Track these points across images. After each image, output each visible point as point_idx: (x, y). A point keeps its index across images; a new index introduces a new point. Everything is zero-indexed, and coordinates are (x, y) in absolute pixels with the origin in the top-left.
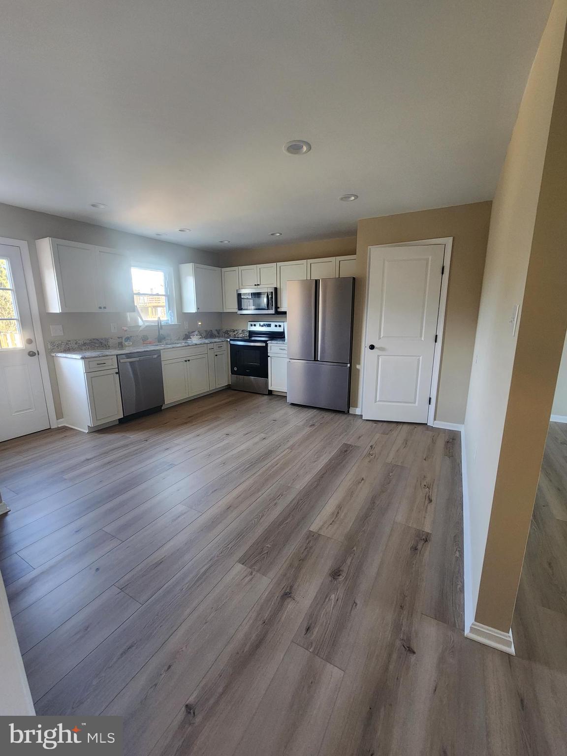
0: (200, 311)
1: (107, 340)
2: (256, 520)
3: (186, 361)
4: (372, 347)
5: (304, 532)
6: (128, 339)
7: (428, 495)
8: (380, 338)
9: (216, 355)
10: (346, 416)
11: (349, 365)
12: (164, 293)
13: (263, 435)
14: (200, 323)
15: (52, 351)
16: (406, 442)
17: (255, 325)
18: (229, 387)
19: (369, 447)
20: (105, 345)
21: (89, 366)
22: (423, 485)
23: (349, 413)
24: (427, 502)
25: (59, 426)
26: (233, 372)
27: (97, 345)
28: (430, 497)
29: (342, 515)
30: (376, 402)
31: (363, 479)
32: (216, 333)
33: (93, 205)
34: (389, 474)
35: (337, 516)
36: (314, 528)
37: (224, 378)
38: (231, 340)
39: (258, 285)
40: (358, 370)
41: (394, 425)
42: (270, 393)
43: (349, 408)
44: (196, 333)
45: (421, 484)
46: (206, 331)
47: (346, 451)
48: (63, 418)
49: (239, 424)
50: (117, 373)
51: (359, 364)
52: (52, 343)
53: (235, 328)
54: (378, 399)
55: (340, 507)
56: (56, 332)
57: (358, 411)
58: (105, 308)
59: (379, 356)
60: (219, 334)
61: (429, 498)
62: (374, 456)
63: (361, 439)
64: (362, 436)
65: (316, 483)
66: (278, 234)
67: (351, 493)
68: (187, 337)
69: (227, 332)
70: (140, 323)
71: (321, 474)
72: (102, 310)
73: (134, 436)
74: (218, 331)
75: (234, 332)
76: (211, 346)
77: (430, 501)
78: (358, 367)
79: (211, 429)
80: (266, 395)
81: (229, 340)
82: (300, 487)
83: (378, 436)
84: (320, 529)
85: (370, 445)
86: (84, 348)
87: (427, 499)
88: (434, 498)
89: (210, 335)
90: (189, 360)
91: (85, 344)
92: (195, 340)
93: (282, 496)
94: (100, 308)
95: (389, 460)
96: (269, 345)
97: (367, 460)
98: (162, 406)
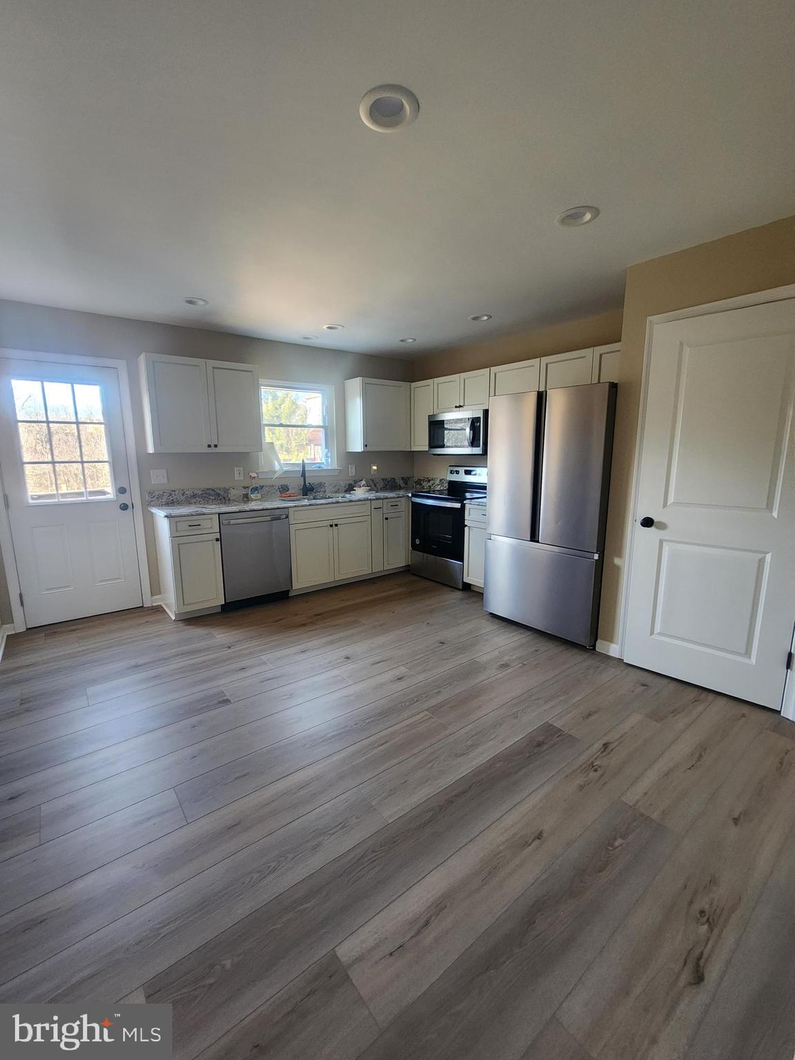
0: (368, 449)
1: (226, 490)
2: (256, 876)
3: (331, 526)
4: (648, 522)
5: (321, 953)
6: (255, 489)
7: (697, 952)
8: (665, 505)
9: (387, 519)
10: (586, 655)
11: (596, 557)
12: (321, 424)
13: (403, 670)
14: (375, 468)
15: (150, 504)
16: (701, 751)
17: (457, 472)
18: (408, 570)
19: (598, 745)
20: (224, 498)
21: (177, 528)
22: (696, 907)
23: (594, 649)
24: (686, 976)
25: (154, 605)
26: (414, 547)
27: (211, 498)
28: (702, 962)
29: (429, 937)
30: (652, 633)
31: (539, 836)
32: (401, 483)
33: (190, 302)
34: (615, 839)
35: (418, 932)
36: (347, 950)
37: (399, 554)
38: (413, 495)
39: (460, 406)
40: (617, 570)
41: (693, 693)
42: (467, 587)
43: (596, 640)
44: (363, 482)
45: (691, 903)
46: (383, 479)
47: (539, 744)
48: (160, 594)
49: (381, 640)
50: (217, 540)
51: (620, 555)
52: (151, 493)
53: (431, 476)
54: (658, 629)
55: (440, 907)
56: (159, 478)
57: (614, 650)
58: (216, 446)
59: (661, 542)
60: (406, 484)
61: (698, 965)
62: (599, 773)
63: (592, 718)
64: (596, 712)
65: (431, 814)
66: (486, 318)
67: (491, 868)
68: (350, 488)
69: (419, 482)
70: (277, 467)
71: (454, 793)
72: (213, 450)
73: (220, 636)
74: (406, 480)
75: (429, 481)
76: (379, 504)
77: (699, 978)
78: (617, 561)
79: (332, 642)
80: (459, 589)
81: (410, 495)
82: (390, 817)
83: (635, 718)
84: (359, 959)
85: (605, 740)
86: (193, 501)
87: (690, 966)
88: (713, 973)
89: (390, 485)
90: (336, 525)
91: (194, 496)
92: (360, 493)
93: (343, 828)
94: (209, 446)
95: (634, 795)
96: (467, 506)
97: (579, 781)
98: (289, 591)
